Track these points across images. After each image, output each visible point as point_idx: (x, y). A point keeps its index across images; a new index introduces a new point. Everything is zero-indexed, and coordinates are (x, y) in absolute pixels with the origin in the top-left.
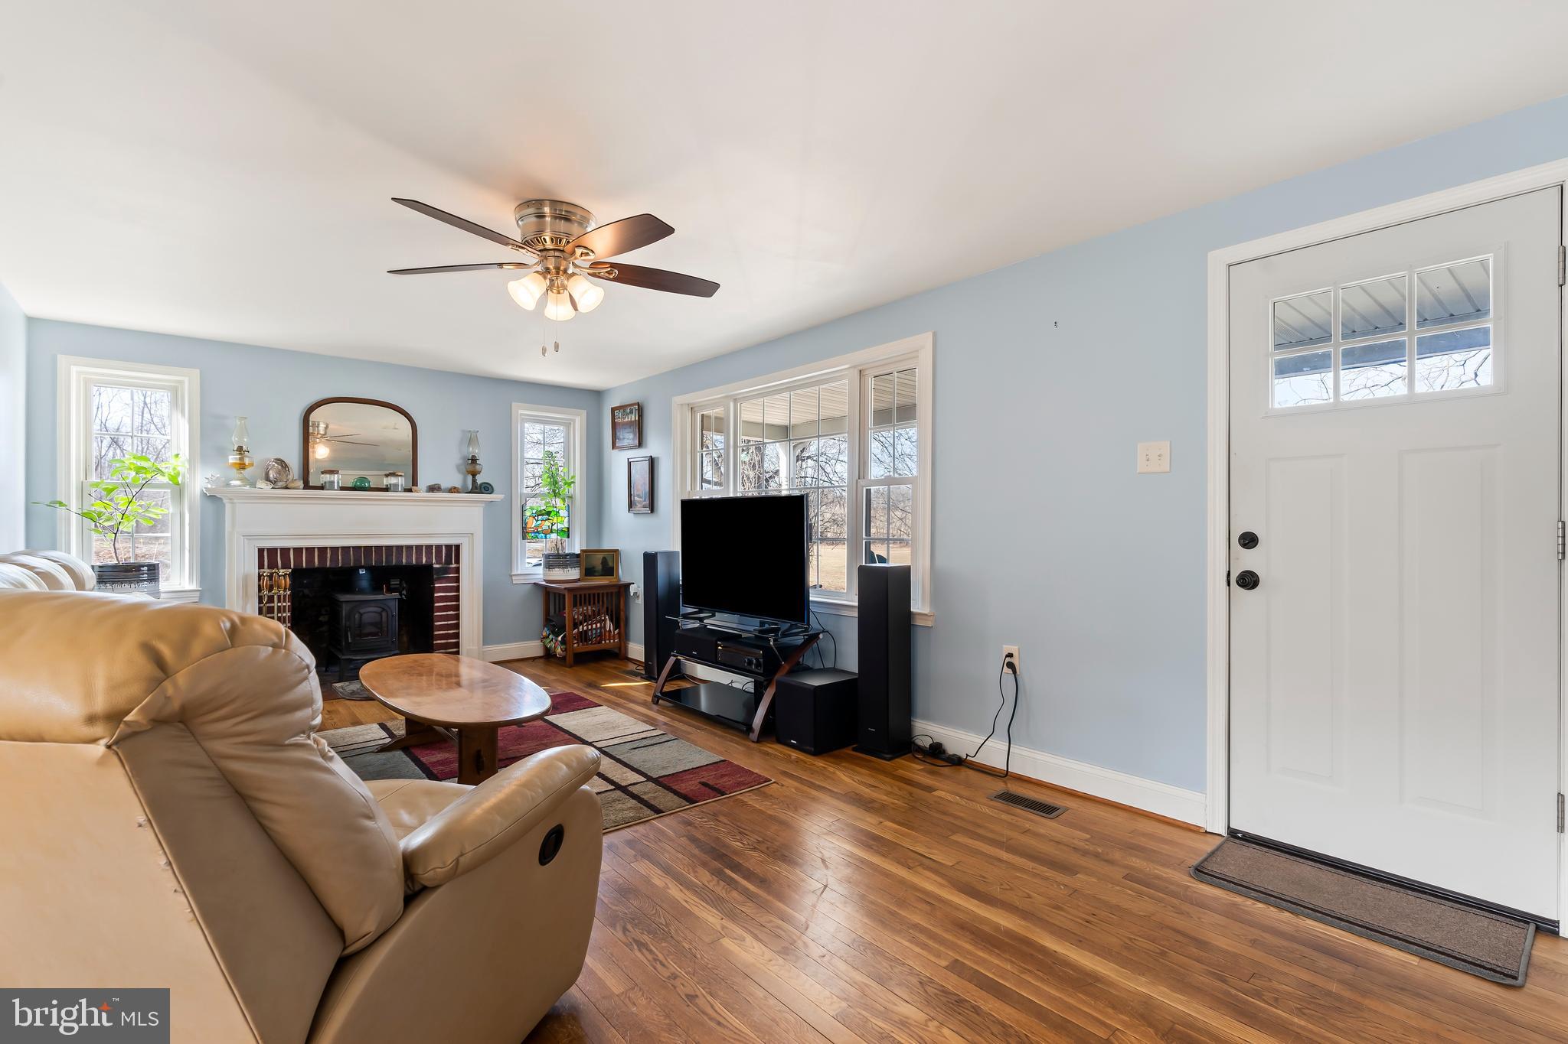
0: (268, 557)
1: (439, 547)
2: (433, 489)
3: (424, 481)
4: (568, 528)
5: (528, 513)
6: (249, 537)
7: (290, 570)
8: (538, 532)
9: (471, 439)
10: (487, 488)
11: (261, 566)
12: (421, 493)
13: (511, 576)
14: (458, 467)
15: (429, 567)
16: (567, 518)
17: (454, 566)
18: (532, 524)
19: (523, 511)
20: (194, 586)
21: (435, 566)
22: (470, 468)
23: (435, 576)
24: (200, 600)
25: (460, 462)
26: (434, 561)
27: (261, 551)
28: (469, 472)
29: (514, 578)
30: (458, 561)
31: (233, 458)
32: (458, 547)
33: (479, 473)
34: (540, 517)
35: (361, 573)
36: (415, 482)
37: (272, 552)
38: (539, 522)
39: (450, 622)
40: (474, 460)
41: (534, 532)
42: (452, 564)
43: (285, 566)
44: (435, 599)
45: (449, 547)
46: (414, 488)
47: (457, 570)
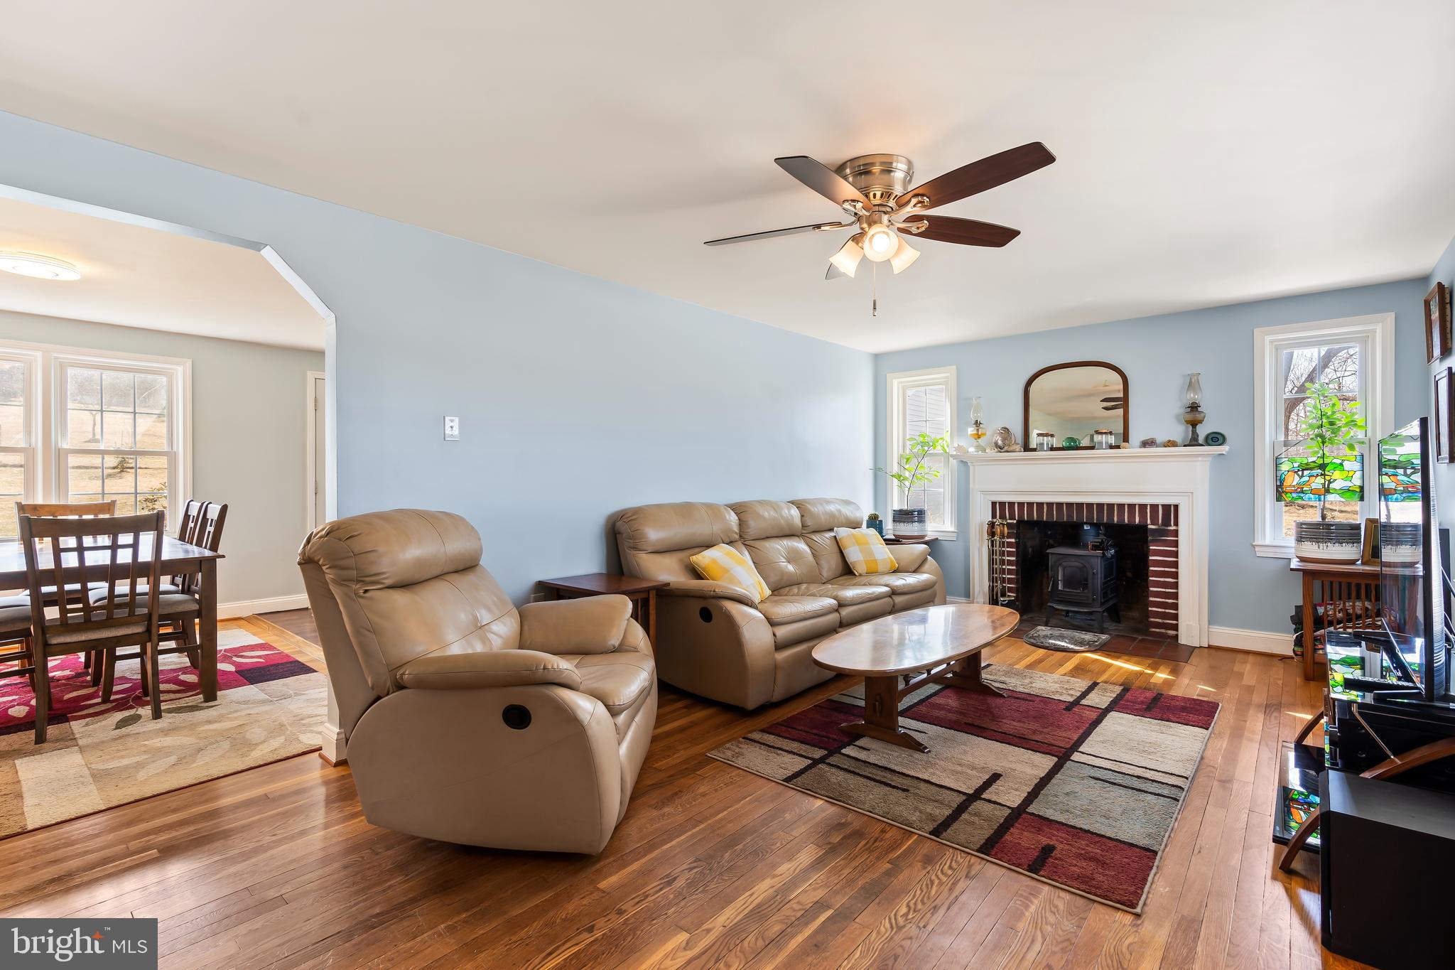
0: (999, 508)
1: (1154, 507)
2: (1145, 444)
3: (1136, 435)
4: (1362, 488)
5: (1285, 467)
6: (984, 492)
7: (1015, 522)
8: (1302, 492)
9: (1192, 384)
10: (1216, 439)
11: (994, 516)
12: (1133, 449)
13: (1254, 546)
14: (1178, 417)
15: (1143, 528)
16: (1359, 474)
17: (1173, 528)
18: (1292, 481)
19: (1277, 463)
20: (952, 529)
21: (1149, 527)
22: (1190, 417)
23: (1150, 538)
24: (957, 538)
25: (1182, 411)
26: (1149, 522)
27: (994, 504)
28: (1188, 422)
29: (1257, 549)
30: (1176, 524)
31: (971, 430)
32: (1176, 507)
33: (1201, 422)
34: (1306, 473)
35: (1085, 528)
36: (1126, 439)
37: (1002, 504)
38: (1303, 479)
39: (1167, 590)
40: (1194, 407)
41: (1295, 491)
42: (1171, 526)
43: (1012, 517)
44: (1150, 563)
45: (1167, 508)
46: (1123, 444)
47: (1176, 533)
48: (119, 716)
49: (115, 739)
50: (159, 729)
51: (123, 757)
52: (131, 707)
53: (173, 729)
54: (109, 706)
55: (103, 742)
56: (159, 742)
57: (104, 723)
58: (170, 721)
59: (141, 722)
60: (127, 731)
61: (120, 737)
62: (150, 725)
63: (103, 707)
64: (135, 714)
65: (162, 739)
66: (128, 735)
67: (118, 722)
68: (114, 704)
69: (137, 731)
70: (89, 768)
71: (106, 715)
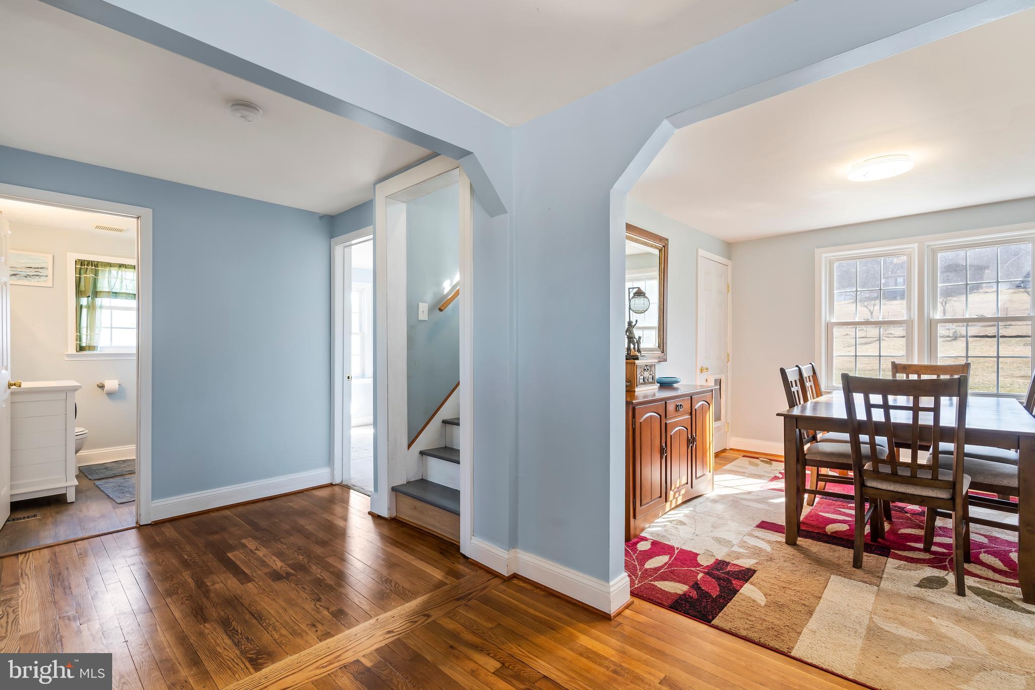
48: (929, 572)
49: (909, 598)
50: (955, 610)
51: (903, 624)
52: (944, 568)
53: (969, 619)
54: (927, 556)
55: (899, 595)
56: (945, 626)
57: (912, 573)
58: (971, 605)
59: (943, 591)
60: (925, 594)
61: (915, 598)
62: (949, 600)
63: (922, 555)
64: (943, 578)
65: (951, 625)
66: (922, 600)
67: (924, 579)
68: (932, 556)
69: (933, 600)
70: (871, 618)
71: (919, 565)
